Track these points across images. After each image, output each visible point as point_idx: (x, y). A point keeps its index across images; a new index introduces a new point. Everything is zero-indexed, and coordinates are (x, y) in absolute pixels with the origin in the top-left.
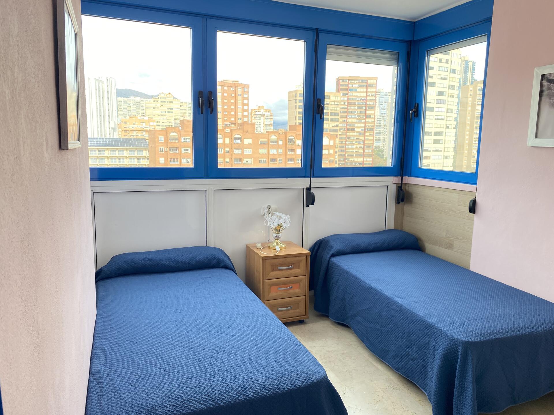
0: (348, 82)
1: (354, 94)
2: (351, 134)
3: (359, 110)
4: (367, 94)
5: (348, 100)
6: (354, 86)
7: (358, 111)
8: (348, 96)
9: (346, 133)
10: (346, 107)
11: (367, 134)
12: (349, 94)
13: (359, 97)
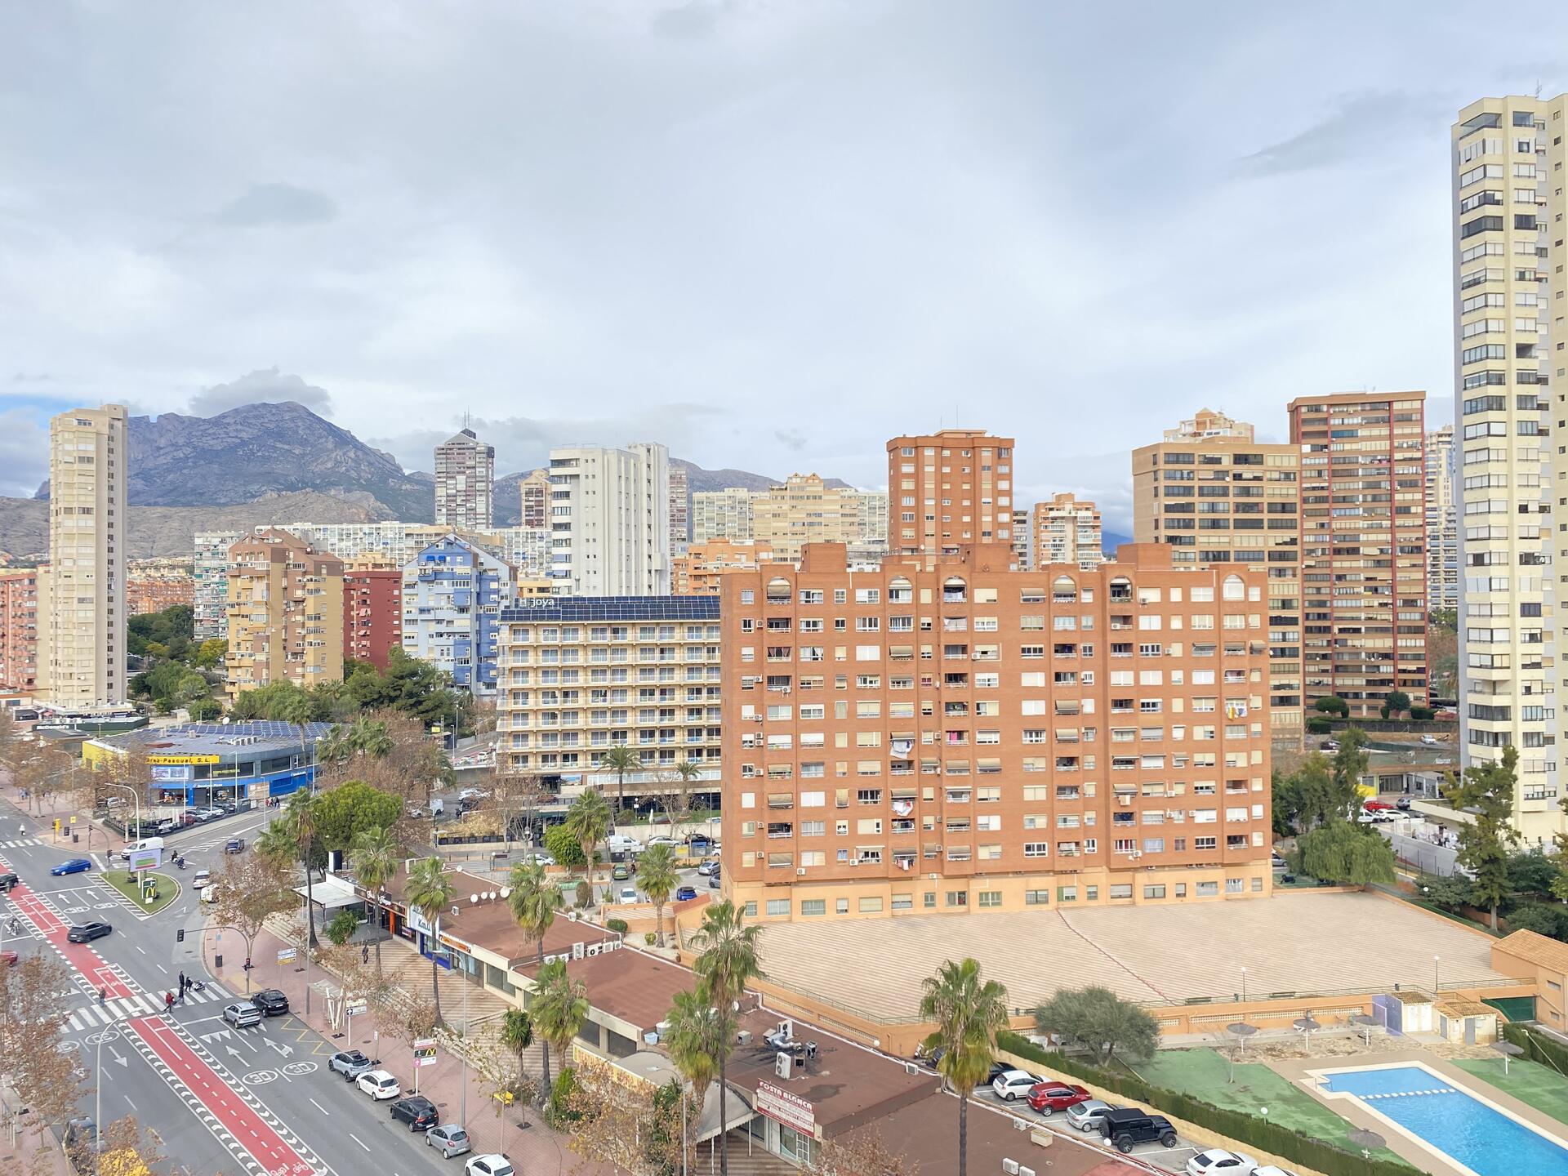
0: (1328, 411)
1: (1347, 447)
2: (1346, 564)
3: (1366, 492)
4: (1392, 444)
5: (1330, 462)
6: (1346, 421)
7: (1365, 496)
8: (1329, 453)
9: (1330, 562)
10: (1326, 484)
11: (1400, 563)
12: (1333, 447)
13: (1365, 454)
